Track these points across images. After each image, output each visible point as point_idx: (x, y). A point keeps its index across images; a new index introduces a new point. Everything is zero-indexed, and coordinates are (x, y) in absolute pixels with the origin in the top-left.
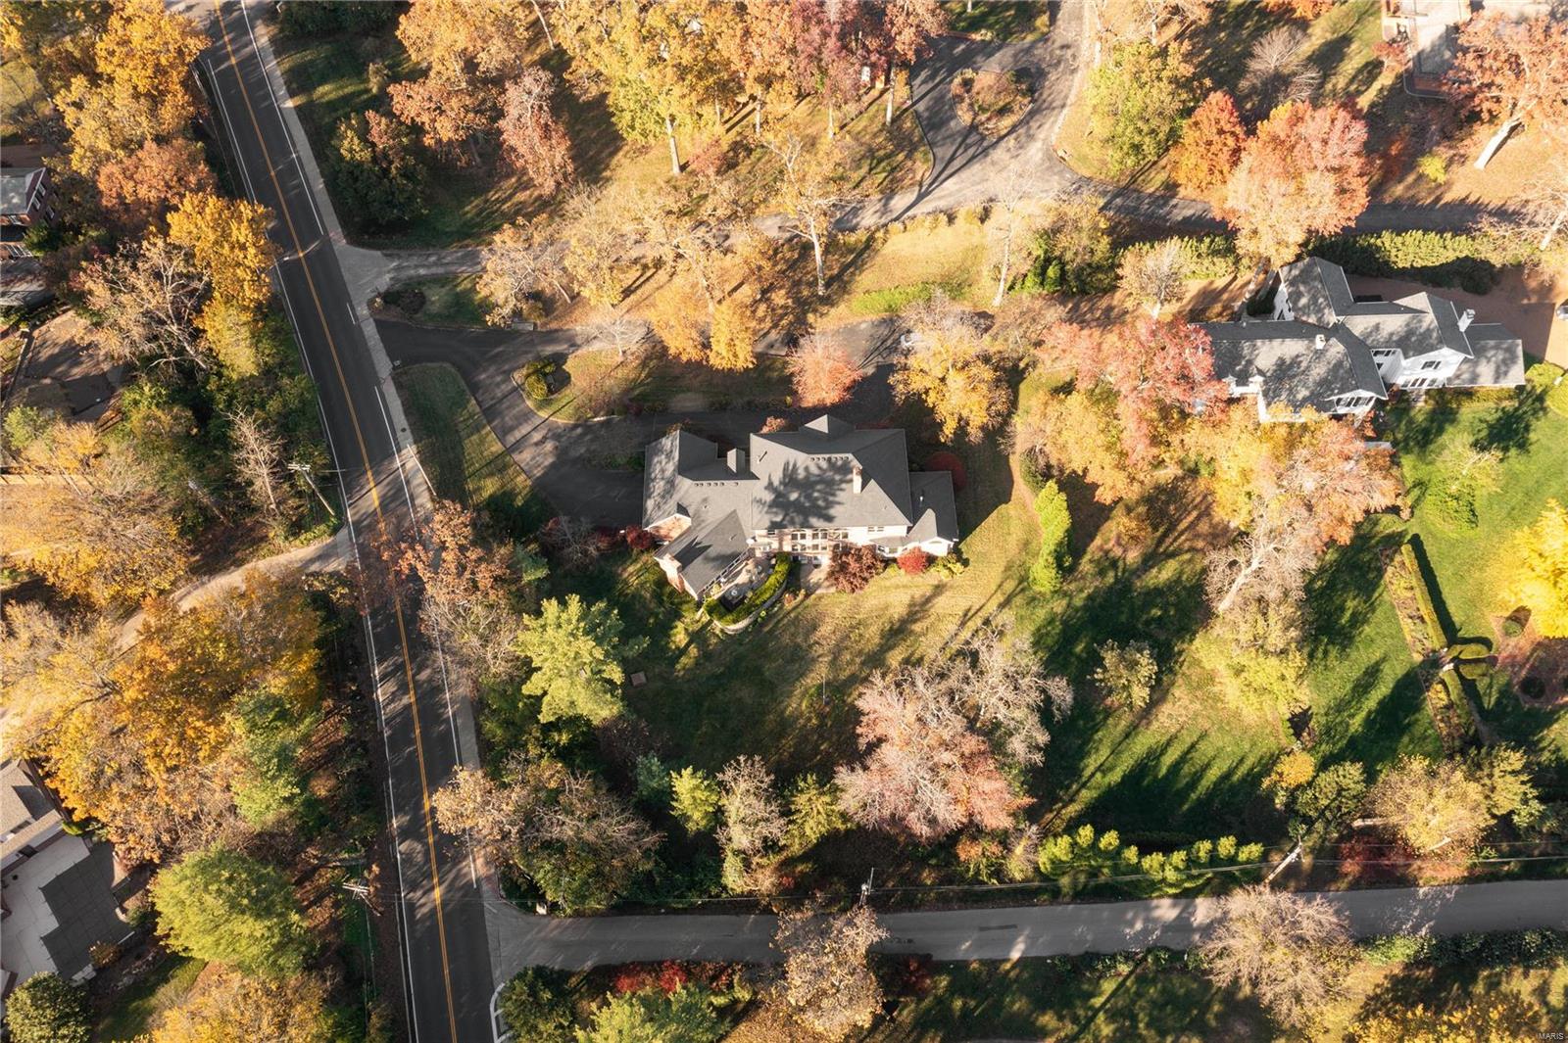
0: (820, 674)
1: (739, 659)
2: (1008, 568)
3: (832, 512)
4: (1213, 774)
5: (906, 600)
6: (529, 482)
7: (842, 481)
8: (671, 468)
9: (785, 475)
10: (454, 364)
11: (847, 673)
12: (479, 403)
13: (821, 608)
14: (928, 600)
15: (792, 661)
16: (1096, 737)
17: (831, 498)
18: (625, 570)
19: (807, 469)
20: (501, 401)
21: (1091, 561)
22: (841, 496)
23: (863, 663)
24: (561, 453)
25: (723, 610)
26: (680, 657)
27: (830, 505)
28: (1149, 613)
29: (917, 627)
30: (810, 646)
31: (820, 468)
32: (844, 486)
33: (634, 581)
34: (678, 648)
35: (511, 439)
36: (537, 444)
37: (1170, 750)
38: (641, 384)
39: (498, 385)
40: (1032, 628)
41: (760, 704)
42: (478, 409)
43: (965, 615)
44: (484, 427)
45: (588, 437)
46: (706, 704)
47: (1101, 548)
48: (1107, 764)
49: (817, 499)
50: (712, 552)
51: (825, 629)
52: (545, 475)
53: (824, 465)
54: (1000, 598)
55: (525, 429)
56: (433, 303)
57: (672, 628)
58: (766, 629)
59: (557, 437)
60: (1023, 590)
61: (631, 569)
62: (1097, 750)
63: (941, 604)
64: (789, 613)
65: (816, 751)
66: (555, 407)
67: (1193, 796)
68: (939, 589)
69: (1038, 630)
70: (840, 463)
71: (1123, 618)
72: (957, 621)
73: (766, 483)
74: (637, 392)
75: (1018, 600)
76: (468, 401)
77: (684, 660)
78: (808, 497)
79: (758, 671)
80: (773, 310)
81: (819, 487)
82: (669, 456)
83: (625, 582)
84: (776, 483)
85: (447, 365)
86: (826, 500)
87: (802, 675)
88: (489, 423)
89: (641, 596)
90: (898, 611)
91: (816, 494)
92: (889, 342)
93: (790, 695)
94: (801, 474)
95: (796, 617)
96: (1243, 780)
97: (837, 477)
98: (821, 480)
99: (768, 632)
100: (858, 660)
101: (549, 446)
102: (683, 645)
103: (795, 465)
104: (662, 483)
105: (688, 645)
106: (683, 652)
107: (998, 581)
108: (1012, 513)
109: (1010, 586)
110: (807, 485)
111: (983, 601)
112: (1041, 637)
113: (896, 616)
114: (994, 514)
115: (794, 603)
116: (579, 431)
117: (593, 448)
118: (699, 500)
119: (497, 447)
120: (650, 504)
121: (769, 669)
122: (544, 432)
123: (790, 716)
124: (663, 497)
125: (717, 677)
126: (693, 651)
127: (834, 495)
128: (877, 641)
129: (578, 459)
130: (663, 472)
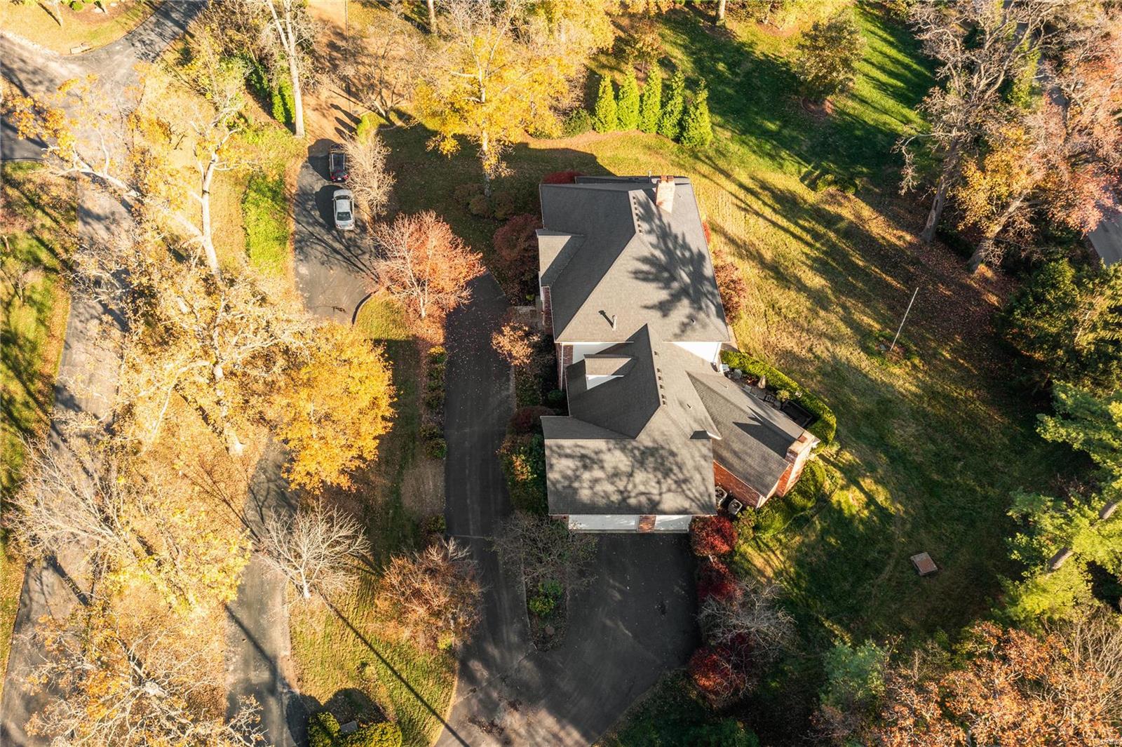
0: (850, 354)
1: (858, 434)
2: (681, 166)
3: (694, 250)
4: (893, 52)
7: (661, 220)
8: (616, 459)
11: (842, 325)
15: (842, 379)
16: (872, 123)
17: (680, 242)
18: (762, 573)
22: (676, 231)
23: (825, 309)
26: (876, 504)
27: (687, 247)
28: (723, 73)
29: (768, 256)
30: (817, 357)
31: (650, 232)
32: (665, 221)
33: (778, 561)
34: (867, 506)
37: (871, 74)
40: (753, 157)
41: (913, 416)
43: (745, 210)
48: (901, 118)
49: (684, 256)
53: (646, 226)
54: (722, 180)
57: (841, 511)
59: (490, 708)
60: (708, 157)
62: (885, 124)
65: (953, 363)
67: (915, 66)
69: (754, 152)
70: (641, 210)
71: (729, 91)
72: (752, 219)
73: (656, 314)
75: (722, 163)
77: (881, 500)
78: (683, 263)
79: (868, 416)
81: (671, 246)
86: (683, 248)
87: (858, 370)
89: (799, 550)
91: (679, 254)
92: (336, 245)
96: (891, 34)
97: (657, 222)
98: (663, 239)
100: (822, 313)
101: (513, 721)
102: (862, 496)
104: (640, 476)
105: (861, 489)
106: (871, 500)
107: (700, 177)
108: (608, 154)
109: (705, 169)
110: (670, 255)
111: (725, 192)
112: (762, 151)
116: (476, 669)
117: (514, 639)
118: (683, 411)
121: (861, 403)
122: (476, 730)
123: (917, 386)
124: (667, 473)
125: (893, 460)
126: (868, 484)
127: (676, 237)
128: (793, 294)
129: (540, 664)
130: (616, 474)
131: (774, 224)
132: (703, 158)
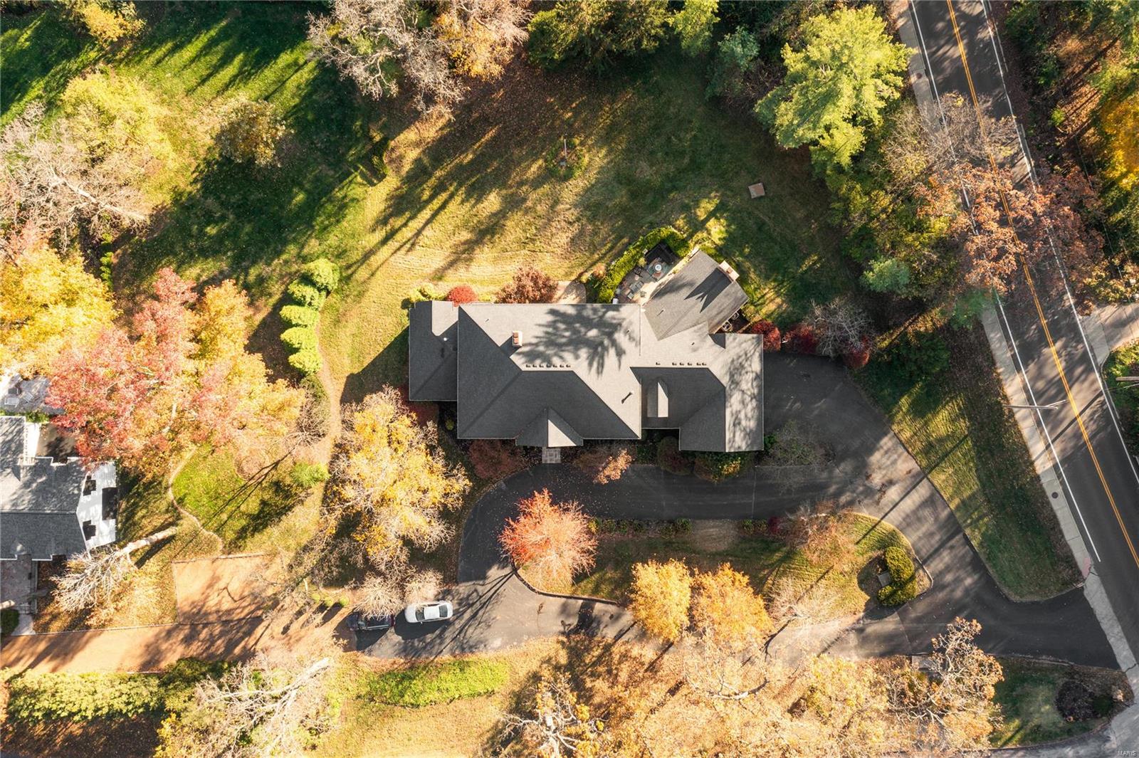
0: (572, 190)
1: (652, 208)
2: (361, 295)
3: (550, 318)
4: (189, 51)
5: (474, 268)
6: (895, 427)
7: (537, 345)
8: (735, 401)
9: (602, 357)
10: (1007, 599)
11: (540, 191)
12: (967, 541)
13: (566, 264)
14: (452, 264)
15: (598, 205)
16: (297, 100)
17: (550, 330)
18: (779, 306)
19: (577, 357)
20: (942, 545)
21: (270, 295)
22: (540, 332)
23: (524, 200)
24: (862, 470)
25: (671, 243)
26: (715, 212)
27: (552, 324)
28: (220, 230)
29: (465, 235)
30: (578, 220)
31: (561, 357)
32: (535, 341)
34: (717, 218)
35: (922, 491)
36: (891, 483)
37: (227, 80)
38: (772, 567)
39: (948, 569)
40: (344, 223)
41: (631, 161)
42: (968, 531)
43: (413, 245)
44: (958, 508)
45: (832, 489)
46: (686, 161)
47: (257, 309)
48: (291, 71)
49: (566, 330)
50: (686, 292)
51: (563, 239)
52: (879, 439)
53: (556, 360)
54: (375, 260)
55: (909, 504)
56: (1046, 701)
57: (725, 240)
58: (625, 240)
59: (869, 492)
60: (349, 267)
61: (772, 307)
62: (298, 87)
63: (438, 259)
64: (600, 259)
65: (577, 112)
66: (875, 536)
67: (213, 33)
68: (439, 276)
69: (338, 221)
70: (538, 362)
71: (248, 228)
72: (423, 240)
74: (777, 556)
75: (355, 256)
76: (981, 544)
77: (711, 207)
78: (576, 332)
79: (634, 195)
80: (609, 672)
81: (564, 340)
82: (737, 423)
83: (778, 294)
84: (612, 351)
85: (1015, 598)
86: (556, 328)
87: (588, 190)
88: (952, 515)
90: (484, 255)
91: (567, 334)
92: (467, 615)
93: (601, 170)
94: (584, 353)
95: (592, 254)
96: (162, 42)
97: (541, 348)
98: (560, 346)
99: (622, 237)
100: (529, 204)
101: (877, 479)
102: (713, 222)
103: (590, 365)
104: (744, 386)
105: (707, 220)
106: (711, 215)
107: (373, 280)
108: (347, 361)
109: (362, 274)
110: (576, 343)
111: (392, 259)
112: (336, 214)
113: (486, 249)
114: (368, 361)
115: (595, 269)
116: (843, 499)
117: (825, 475)
118: (700, 351)
119: (939, 478)
120: (756, 365)
121: (621, 197)
122: (883, 501)
123: (601, 148)
124: (742, 366)
125: (674, 188)
126: (701, 214)
127: (547, 333)
128: (509, 223)
129: (842, 459)
130: (743, 402)
131: (429, 222)
132: (350, 272)
